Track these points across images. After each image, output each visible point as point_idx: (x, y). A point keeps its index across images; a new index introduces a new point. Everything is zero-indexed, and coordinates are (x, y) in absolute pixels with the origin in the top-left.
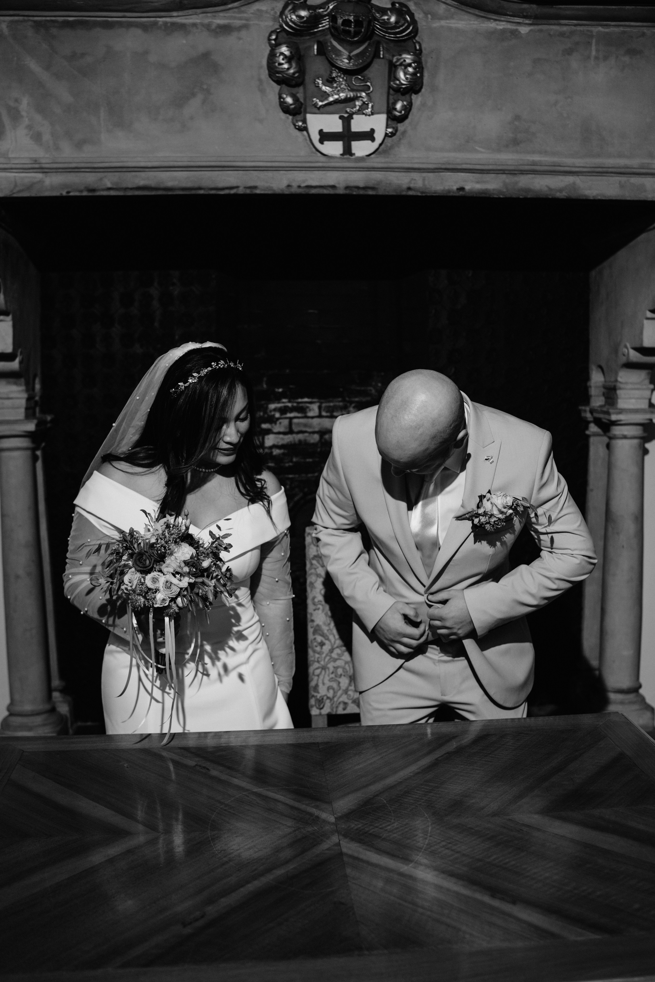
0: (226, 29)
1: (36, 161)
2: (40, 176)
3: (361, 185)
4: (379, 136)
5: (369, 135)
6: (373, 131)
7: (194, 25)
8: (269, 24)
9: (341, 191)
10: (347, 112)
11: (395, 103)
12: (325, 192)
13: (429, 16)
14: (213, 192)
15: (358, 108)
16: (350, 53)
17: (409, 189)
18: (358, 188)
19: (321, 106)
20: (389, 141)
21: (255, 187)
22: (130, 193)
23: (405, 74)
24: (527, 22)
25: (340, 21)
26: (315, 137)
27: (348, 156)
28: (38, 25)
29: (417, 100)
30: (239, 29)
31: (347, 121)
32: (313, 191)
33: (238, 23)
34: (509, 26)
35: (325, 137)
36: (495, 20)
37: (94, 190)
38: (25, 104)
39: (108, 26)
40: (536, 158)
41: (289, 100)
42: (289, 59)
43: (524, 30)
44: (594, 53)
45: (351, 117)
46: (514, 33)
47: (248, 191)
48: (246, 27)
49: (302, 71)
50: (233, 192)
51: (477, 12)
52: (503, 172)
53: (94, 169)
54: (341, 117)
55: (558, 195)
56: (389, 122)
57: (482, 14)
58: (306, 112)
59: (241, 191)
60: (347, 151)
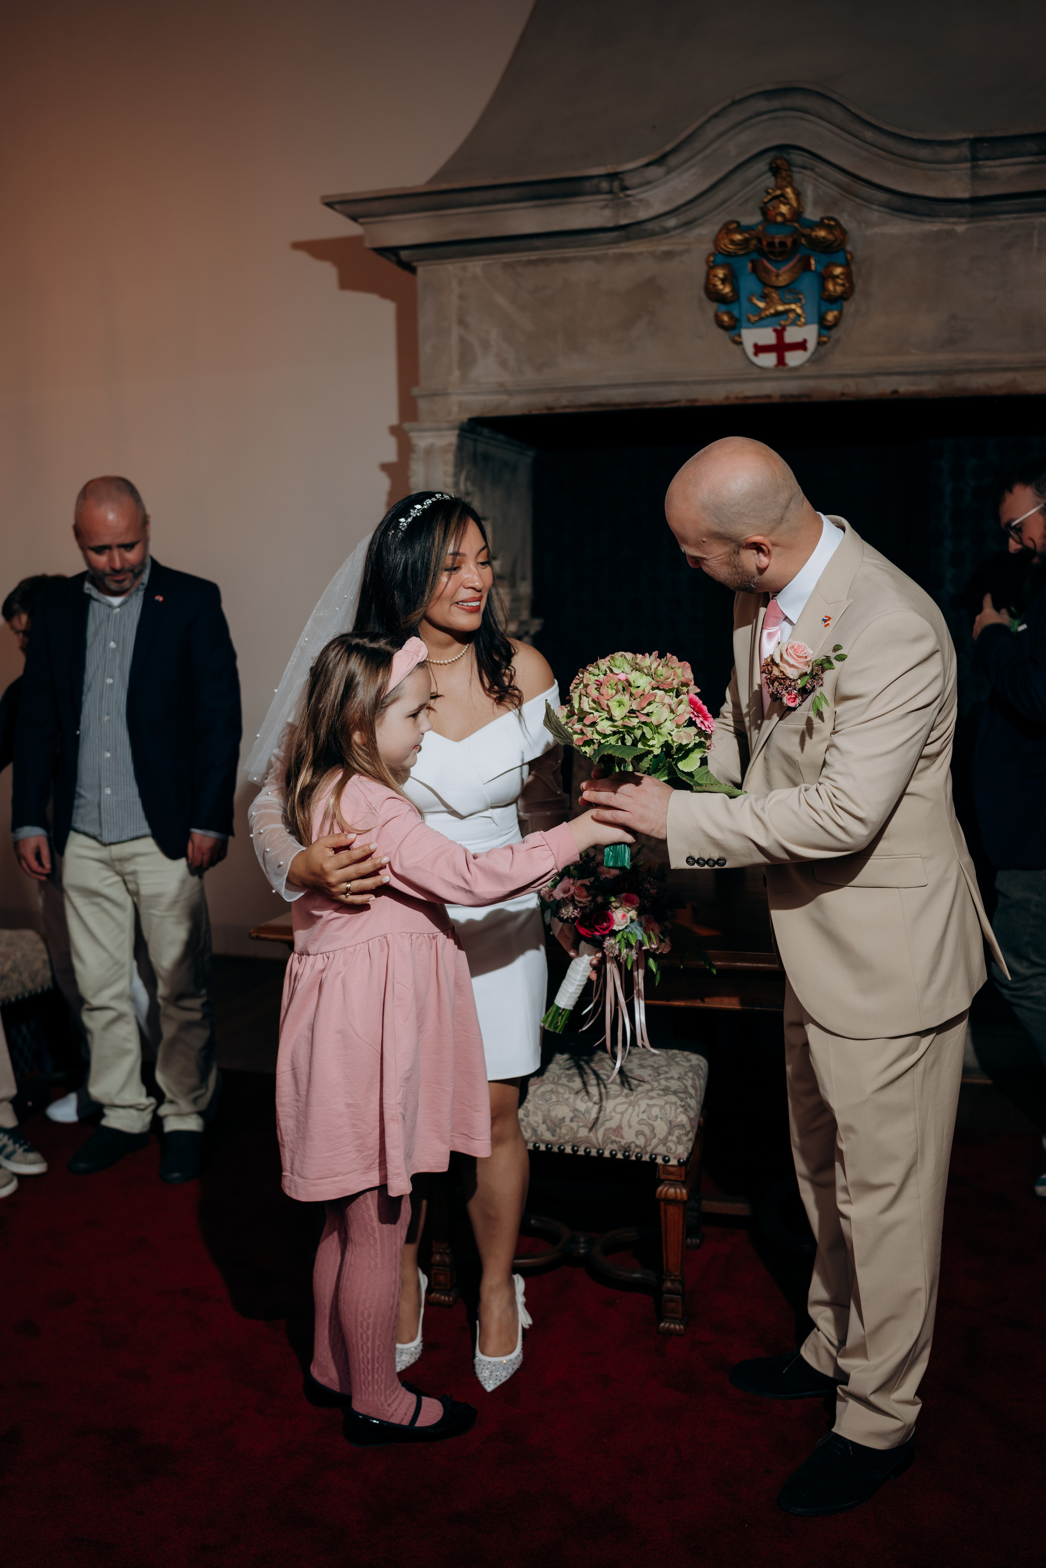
0: (669, 255)
1: (501, 384)
2: (504, 398)
3: (795, 392)
4: (811, 345)
5: (801, 346)
6: (805, 341)
7: (641, 253)
8: (708, 247)
9: (776, 400)
10: (780, 325)
11: (826, 313)
12: (761, 401)
13: (863, 225)
14: (657, 406)
15: (790, 321)
16: (778, 269)
17: (843, 394)
18: (792, 396)
19: (756, 321)
20: (823, 349)
21: (695, 400)
22: (583, 410)
23: (835, 284)
24: (963, 220)
25: (765, 243)
26: (750, 350)
27: (781, 367)
28: (506, 266)
29: (849, 307)
30: (681, 253)
31: (780, 334)
32: (750, 401)
33: (680, 248)
34: (945, 227)
35: (759, 349)
36: (930, 222)
37: (551, 408)
38: (494, 335)
39: (565, 260)
40: (973, 356)
41: (726, 318)
42: (723, 281)
43: (960, 229)
44: (1036, 244)
45: (784, 329)
46: (950, 233)
47: (689, 404)
48: (687, 251)
49: (736, 290)
50: (675, 405)
51: (910, 216)
52: (937, 372)
53: (552, 390)
54: (775, 330)
55: (998, 392)
56: (823, 332)
57: (915, 217)
58: (741, 327)
59: (683, 404)
60: (781, 361)
